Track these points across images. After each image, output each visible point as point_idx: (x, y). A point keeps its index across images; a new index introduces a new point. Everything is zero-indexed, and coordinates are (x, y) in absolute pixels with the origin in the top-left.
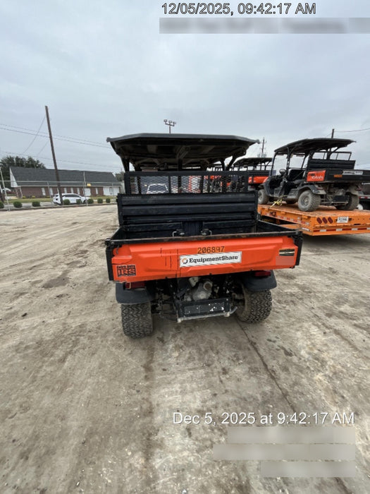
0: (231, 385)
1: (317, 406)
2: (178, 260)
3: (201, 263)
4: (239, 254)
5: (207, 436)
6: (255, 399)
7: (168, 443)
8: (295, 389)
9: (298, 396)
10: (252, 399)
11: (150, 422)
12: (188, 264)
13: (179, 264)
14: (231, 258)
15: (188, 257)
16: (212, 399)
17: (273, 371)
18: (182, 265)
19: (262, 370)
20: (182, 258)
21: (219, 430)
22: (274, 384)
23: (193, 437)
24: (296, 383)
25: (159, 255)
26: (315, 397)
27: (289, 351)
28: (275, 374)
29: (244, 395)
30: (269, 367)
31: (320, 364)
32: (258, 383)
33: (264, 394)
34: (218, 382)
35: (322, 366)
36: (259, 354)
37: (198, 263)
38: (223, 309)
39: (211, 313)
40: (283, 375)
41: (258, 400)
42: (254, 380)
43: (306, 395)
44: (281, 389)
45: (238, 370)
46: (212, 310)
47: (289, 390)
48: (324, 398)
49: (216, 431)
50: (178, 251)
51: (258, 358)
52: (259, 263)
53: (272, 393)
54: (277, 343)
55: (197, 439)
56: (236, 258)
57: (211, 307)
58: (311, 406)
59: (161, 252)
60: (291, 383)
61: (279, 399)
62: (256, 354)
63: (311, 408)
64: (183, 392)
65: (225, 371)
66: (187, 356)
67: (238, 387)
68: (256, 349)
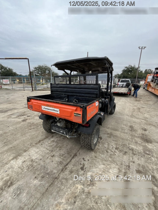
0: (48, 161)
1: (59, 192)
2: (41, 107)
3: (47, 110)
4: (58, 110)
5: (25, 166)
6: (47, 170)
7: (18, 160)
8: (63, 180)
9: (60, 183)
10: (46, 169)
11: (23, 153)
12: (44, 109)
13: (41, 109)
14: (56, 111)
15: (44, 107)
16: (38, 160)
17: (66, 168)
19: (63, 165)
21: (28, 168)
22: (59, 172)
23: (22, 164)
24: (66, 179)
25: (37, 104)
26: (64, 190)
27: (84, 168)
28: (65, 170)
29: (46, 166)
30: (67, 166)
31: (89, 183)
32: (56, 167)
33: (52, 171)
34: (47, 157)
35: (88, 185)
36: (71, 160)
38: (65, 133)
39: (61, 133)
40: (67, 172)
41: (47, 171)
42: (56, 165)
43: (62, 186)
44: (59, 175)
45: (57, 159)
47: (60, 178)
48: (67, 193)
49: (28, 167)
51: (68, 161)
53: (54, 173)
54: (84, 162)
55: (22, 165)
57: (61, 130)
58: (58, 190)
60: (65, 177)
61: (53, 177)
62: (71, 159)
63: (57, 190)
64: (36, 153)
65: (53, 156)
66: (52, 145)
67: (49, 163)
68: (73, 158)
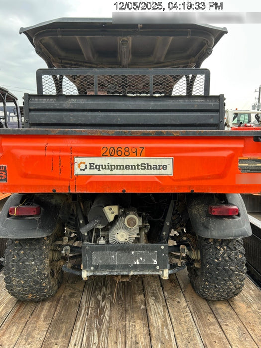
2: (72, 164)
3: (108, 172)
4: (168, 161)
12: (88, 172)
13: (72, 171)
14: (155, 167)
15: (88, 160)
18: (77, 172)
20: (78, 160)
25: (43, 153)
37: (103, 172)
38: (155, 262)
46: (138, 263)
50: (71, 149)
52: (202, 178)
56: (165, 167)
57: (137, 257)
59: (46, 149)
